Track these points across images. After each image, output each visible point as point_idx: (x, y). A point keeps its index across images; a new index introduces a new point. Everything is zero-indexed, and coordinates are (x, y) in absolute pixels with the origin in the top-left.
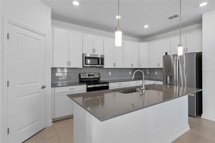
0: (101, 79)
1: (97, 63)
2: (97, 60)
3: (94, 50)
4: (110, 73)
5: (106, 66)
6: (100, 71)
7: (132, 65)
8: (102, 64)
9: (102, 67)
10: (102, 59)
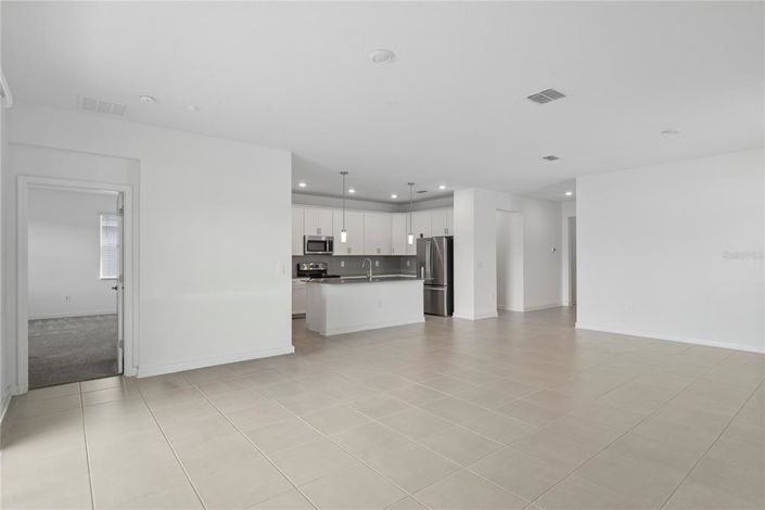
0: (328, 273)
1: (323, 248)
2: (323, 245)
3: (319, 231)
4: (343, 264)
5: (336, 252)
6: (326, 259)
7: (379, 250)
8: (331, 249)
9: (330, 255)
10: (331, 243)
